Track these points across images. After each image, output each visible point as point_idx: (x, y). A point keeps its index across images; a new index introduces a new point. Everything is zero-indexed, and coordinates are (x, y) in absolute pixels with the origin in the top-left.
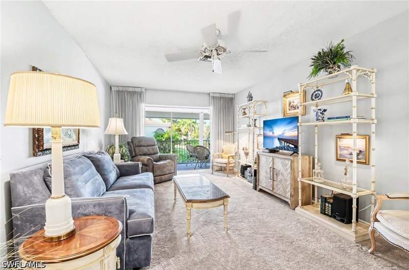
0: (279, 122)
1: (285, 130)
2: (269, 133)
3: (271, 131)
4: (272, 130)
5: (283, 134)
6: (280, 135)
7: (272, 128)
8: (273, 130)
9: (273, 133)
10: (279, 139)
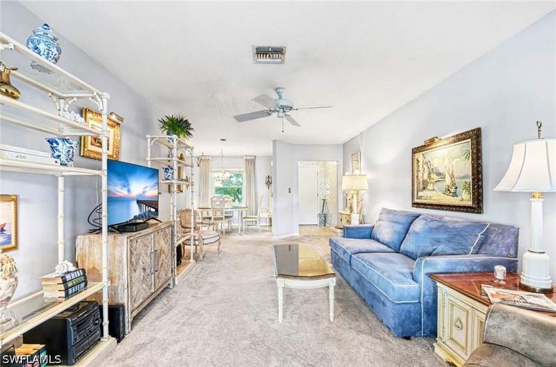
0: (138, 173)
1: (146, 187)
2: (121, 191)
3: (124, 186)
4: (126, 185)
5: (144, 192)
6: (140, 195)
7: (127, 180)
8: (128, 185)
9: (129, 191)
10: (139, 202)
